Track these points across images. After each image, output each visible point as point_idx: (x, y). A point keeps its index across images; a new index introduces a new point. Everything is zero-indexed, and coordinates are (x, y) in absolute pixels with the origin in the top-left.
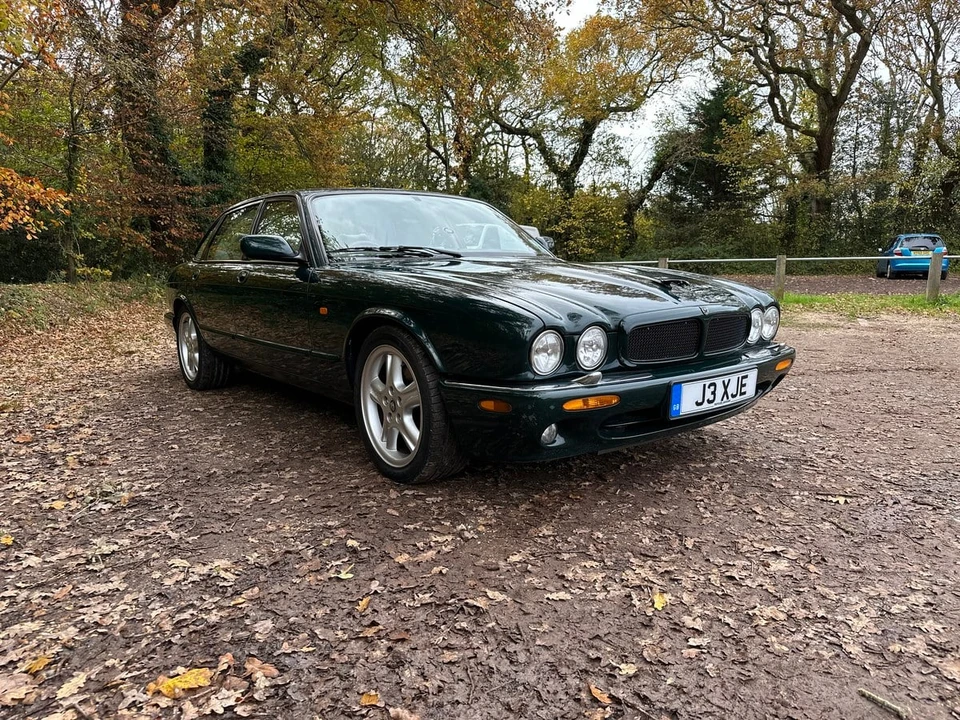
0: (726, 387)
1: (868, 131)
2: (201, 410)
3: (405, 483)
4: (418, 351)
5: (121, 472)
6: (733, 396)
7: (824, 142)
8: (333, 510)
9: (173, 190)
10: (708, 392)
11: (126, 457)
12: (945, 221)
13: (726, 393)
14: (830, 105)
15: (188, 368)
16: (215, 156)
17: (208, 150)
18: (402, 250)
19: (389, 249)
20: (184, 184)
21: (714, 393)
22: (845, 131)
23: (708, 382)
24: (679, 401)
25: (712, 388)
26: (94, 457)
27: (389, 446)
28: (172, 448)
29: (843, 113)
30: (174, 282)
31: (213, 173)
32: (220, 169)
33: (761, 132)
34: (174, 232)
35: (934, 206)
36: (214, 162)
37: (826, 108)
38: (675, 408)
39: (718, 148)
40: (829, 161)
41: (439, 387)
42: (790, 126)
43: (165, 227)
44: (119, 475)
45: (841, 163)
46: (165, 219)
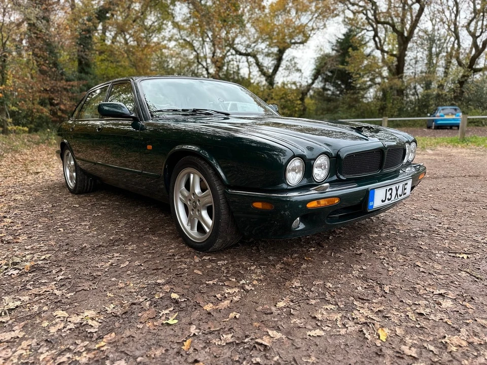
0: (397, 191)
1: (422, 54)
2: (77, 206)
3: (203, 251)
4: (211, 171)
5: (27, 248)
6: (400, 196)
7: (401, 58)
8: (160, 271)
9: (63, 83)
10: (388, 193)
11: (31, 237)
12: (460, 100)
13: (397, 194)
14: (404, 41)
15: (70, 181)
16: (84, 66)
17: (80, 63)
18: (195, 111)
19: (187, 110)
20: (67, 81)
21: (391, 194)
22: (410, 55)
23: (388, 188)
24: (373, 200)
25: (390, 191)
26: (11, 238)
27: (192, 228)
28: (60, 231)
30: (61, 133)
31: (83, 75)
32: (87, 73)
33: (369, 55)
34: (62, 107)
35: (454, 92)
36: (83, 69)
37: (402, 42)
38: (371, 204)
39: (347, 63)
40: (403, 70)
41: (225, 193)
42: (383, 51)
43: (57, 104)
44: (26, 249)
45: (408, 71)
46: (57, 100)
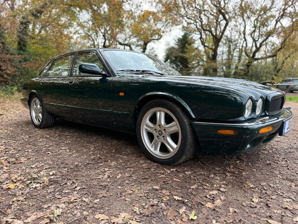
1: (226, 49)
2: (48, 136)
3: (168, 165)
5: (33, 166)
7: (215, 51)
8: (149, 180)
9: (8, 56)
11: (29, 159)
12: (247, 75)
15: (35, 120)
16: (22, 45)
17: (19, 44)
18: (143, 71)
19: (139, 71)
20: (11, 55)
22: (219, 50)
26: (14, 159)
27: (156, 149)
28: (48, 154)
29: (220, 43)
31: (22, 52)
32: (24, 51)
33: (197, 49)
34: (8, 72)
35: (245, 71)
36: (21, 48)
37: (216, 42)
39: (186, 52)
40: (216, 57)
42: (205, 46)
43: (5, 70)
44: (32, 168)
45: (219, 58)
46: (4, 67)
